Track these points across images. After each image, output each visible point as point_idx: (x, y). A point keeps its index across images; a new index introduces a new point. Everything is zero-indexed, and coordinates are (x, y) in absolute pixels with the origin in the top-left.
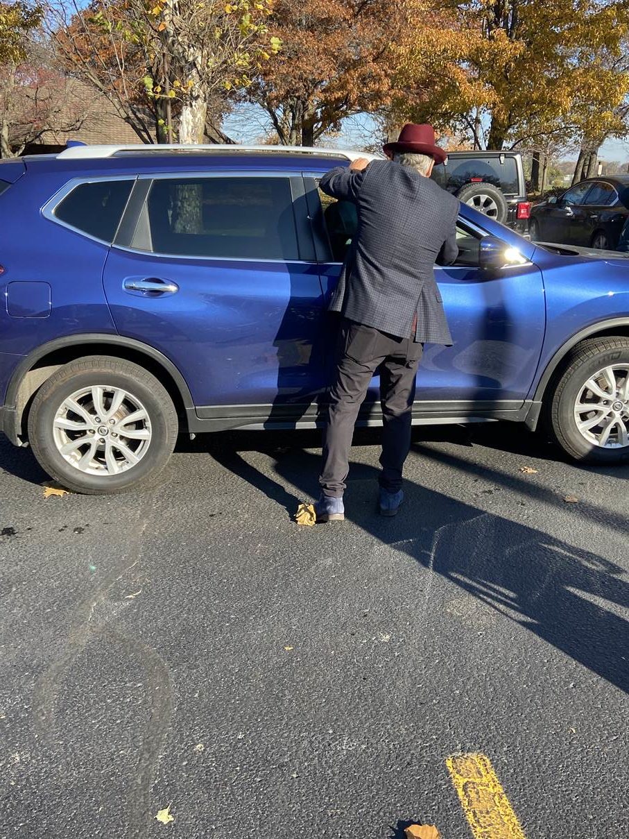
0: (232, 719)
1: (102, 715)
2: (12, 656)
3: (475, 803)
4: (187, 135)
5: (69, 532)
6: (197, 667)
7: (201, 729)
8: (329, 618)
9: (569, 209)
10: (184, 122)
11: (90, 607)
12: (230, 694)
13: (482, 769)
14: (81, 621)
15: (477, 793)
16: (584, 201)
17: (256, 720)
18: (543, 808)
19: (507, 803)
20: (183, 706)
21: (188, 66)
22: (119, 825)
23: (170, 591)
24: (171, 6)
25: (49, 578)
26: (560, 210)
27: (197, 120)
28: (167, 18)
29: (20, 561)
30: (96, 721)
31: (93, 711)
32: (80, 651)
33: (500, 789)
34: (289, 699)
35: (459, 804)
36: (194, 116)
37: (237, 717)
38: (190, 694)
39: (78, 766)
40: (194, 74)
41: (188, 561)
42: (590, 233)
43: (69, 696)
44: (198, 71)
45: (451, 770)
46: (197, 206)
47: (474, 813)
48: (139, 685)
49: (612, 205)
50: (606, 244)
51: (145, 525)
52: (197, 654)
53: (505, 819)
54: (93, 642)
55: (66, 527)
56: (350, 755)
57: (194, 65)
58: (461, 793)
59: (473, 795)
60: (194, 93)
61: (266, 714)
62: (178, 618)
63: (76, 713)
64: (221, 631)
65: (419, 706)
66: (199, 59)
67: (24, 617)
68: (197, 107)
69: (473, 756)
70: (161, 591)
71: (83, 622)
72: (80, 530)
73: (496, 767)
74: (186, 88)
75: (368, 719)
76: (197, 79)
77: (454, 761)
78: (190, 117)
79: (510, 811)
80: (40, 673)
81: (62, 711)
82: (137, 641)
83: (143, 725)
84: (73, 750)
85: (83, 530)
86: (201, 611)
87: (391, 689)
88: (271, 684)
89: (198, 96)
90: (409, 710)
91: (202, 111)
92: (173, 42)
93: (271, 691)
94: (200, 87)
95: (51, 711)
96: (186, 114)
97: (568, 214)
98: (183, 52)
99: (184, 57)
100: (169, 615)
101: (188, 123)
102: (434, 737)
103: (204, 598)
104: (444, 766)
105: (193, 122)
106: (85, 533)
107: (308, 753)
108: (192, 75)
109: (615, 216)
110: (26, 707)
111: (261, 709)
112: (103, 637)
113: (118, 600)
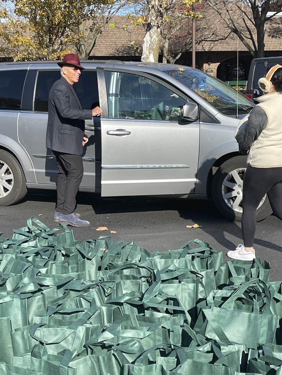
4: (147, 50)
27: (153, 40)
36: (151, 38)
57: (153, 6)
66: (156, 3)
68: (153, 32)
76: (155, 15)
89: (154, 26)
91: (157, 34)
94: (156, 19)
96: (147, 37)
101: (147, 42)
105: (151, 42)
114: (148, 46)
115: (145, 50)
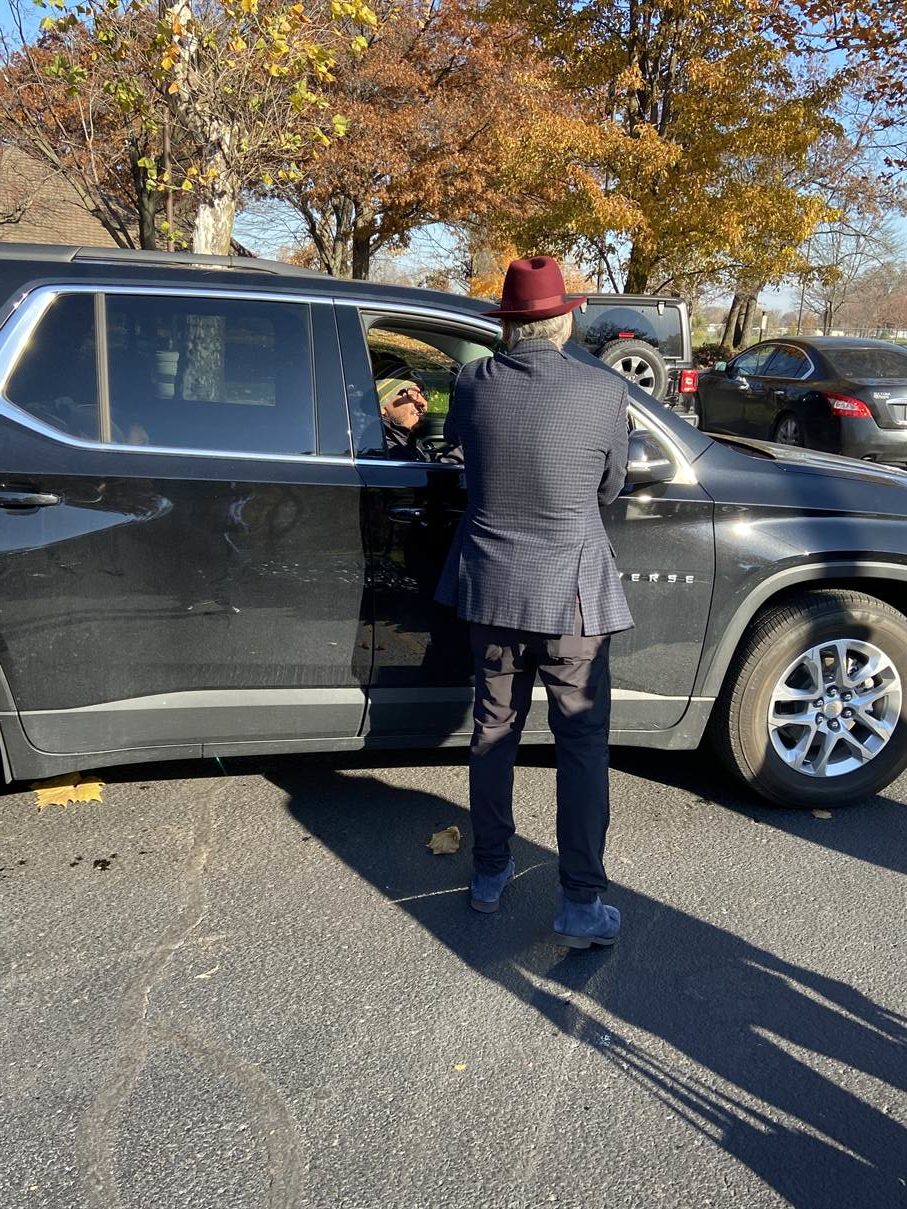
1: (192, 1180)
2: (30, 1081)
4: (206, 247)
5: (86, 866)
6: (328, 1094)
7: (354, 1200)
8: (514, 1008)
9: (744, 380)
10: (201, 228)
11: (143, 996)
12: (388, 1139)
14: (130, 1019)
16: (766, 369)
17: (436, 1183)
20: (318, 1162)
21: (209, 148)
23: (262, 966)
24: (187, 59)
25: (67, 945)
26: (730, 381)
27: (220, 226)
28: (181, 76)
29: (17, 917)
30: (185, 1191)
31: (178, 1174)
32: (138, 1071)
34: (480, 1146)
36: (217, 220)
37: (406, 1180)
38: (325, 1140)
40: (218, 159)
41: (283, 916)
42: (773, 415)
43: (134, 1149)
44: (224, 154)
46: (217, 351)
48: (242, 1127)
49: (803, 378)
50: (795, 431)
51: (204, 857)
52: (323, 1071)
54: (157, 1056)
55: (80, 859)
57: (218, 145)
60: (216, 186)
61: (449, 1173)
62: (284, 1012)
63: (151, 1179)
64: (354, 1032)
65: (675, 1151)
66: (227, 138)
67: (38, 1013)
68: (222, 206)
70: (250, 966)
71: (135, 1020)
72: (103, 864)
74: (206, 179)
75: (603, 1177)
76: (223, 167)
78: (211, 221)
80: (80, 1109)
81: (127, 1175)
82: (227, 1052)
83: (262, 1195)
85: (109, 863)
86: (316, 999)
87: (629, 1124)
88: (445, 1121)
89: (223, 193)
90: (662, 1158)
91: (228, 213)
92: (187, 111)
93: (450, 1133)
94: (227, 177)
95: (110, 1177)
96: (205, 216)
97: (742, 387)
98: (203, 126)
99: (203, 132)
100: (269, 1007)
101: (206, 229)
102: (707, 1201)
103: (318, 977)
105: (216, 230)
106: (114, 868)
108: (215, 161)
109: (808, 393)
110: (67, 1169)
111: (441, 1164)
112: (171, 1046)
113: (186, 981)
114: (210, 240)
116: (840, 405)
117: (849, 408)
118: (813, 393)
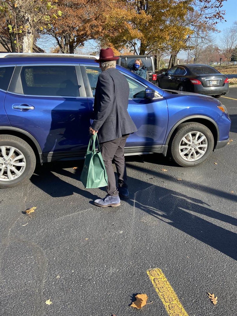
0: (69, 266)
1: (19, 269)
3: (158, 285)
6: (53, 249)
7: (58, 270)
8: (100, 227)
9: (170, 76)
10: (25, 42)
11: (9, 231)
12: (67, 257)
13: (159, 273)
15: (158, 281)
16: (175, 73)
17: (78, 265)
18: (181, 284)
19: (169, 284)
20: (50, 263)
21: (25, 21)
22: (32, 307)
23: (39, 222)
26: (166, 77)
30: (17, 272)
31: (16, 268)
32: (7, 247)
33: (166, 279)
34: (89, 257)
35: (153, 285)
36: (29, 40)
37: (71, 265)
38: (52, 258)
39: (13, 288)
41: (45, 211)
42: (177, 85)
43: (5, 264)
44: (29, 22)
45: (149, 275)
46: (31, 75)
47: (158, 288)
48: (32, 257)
49: (184, 75)
50: (183, 89)
51: (26, 199)
52: (53, 244)
53: (169, 289)
54: (12, 243)
56: (113, 274)
57: (28, 20)
58: (153, 282)
59: (157, 282)
61: (82, 263)
62: (43, 232)
63: (9, 270)
64: (61, 235)
65: (135, 254)
66: (30, 18)
68: (30, 36)
69: (156, 269)
70: (36, 222)
71: (6, 236)
73: (164, 272)
74: (25, 29)
75: (118, 261)
76: (29, 26)
77: (149, 272)
78: (27, 40)
79: (170, 286)
81: (3, 269)
82: (29, 241)
83: (36, 271)
84: (10, 283)
85: (1, 202)
86: (52, 229)
87: (125, 249)
88: (82, 252)
89: (30, 32)
90: (132, 256)
91: (32, 38)
92: (19, 11)
93: (82, 254)
94: (31, 29)
97: (169, 78)
99: (23, 17)
100: (40, 231)
102: (142, 264)
103: (53, 224)
104: (146, 274)
105: (29, 43)
107: (98, 274)
108: (27, 24)
109: (186, 79)
111: (79, 261)
112: (15, 241)
113: (19, 227)
114: (27, 46)
115: (26, 48)
116: (193, 82)
117: (196, 82)
118: (187, 79)
